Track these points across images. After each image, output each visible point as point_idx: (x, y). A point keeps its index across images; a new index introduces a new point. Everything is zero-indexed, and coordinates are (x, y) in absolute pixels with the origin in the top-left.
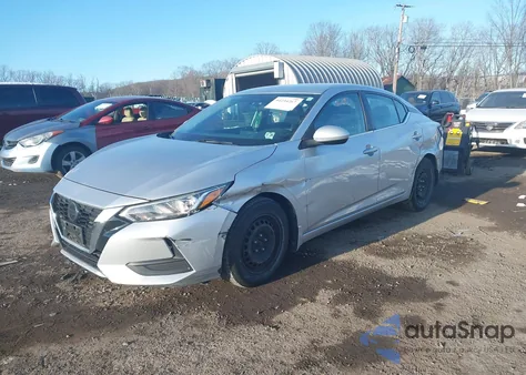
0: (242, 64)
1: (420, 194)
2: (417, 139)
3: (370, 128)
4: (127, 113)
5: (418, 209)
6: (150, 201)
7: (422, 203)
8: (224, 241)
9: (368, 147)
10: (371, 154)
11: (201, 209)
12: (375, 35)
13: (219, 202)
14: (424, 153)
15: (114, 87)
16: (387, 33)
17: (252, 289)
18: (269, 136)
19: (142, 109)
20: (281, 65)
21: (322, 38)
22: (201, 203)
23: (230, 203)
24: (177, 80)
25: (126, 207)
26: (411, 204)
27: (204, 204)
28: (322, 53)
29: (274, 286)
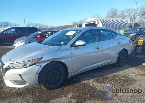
0: (87, 20)
1: (121, 61)
2: (119, 44)
3: (100, 40)
4: (47, 34)
5: (120, 66)
6: (17, 63)
7: (121, 64)
8: (38, 76)
9: (98, 47)
10: (99, 49)
11: (31, 66)
12: (129, 11)
13: (37, 63)
14: (122, 48)
15: (55, 27)
16: (133, 10)
17: (50, 91)
18: (62, 43)
19: (50, 33)
20: (98, 21)
21: (112, 12)
22: (30, 64)
23: (41, 64)
24: (71, 25)
25: (11, 64)
26: (117, 65)
27: (31, 64)
28: (112, 17)
29: (57, 90)
